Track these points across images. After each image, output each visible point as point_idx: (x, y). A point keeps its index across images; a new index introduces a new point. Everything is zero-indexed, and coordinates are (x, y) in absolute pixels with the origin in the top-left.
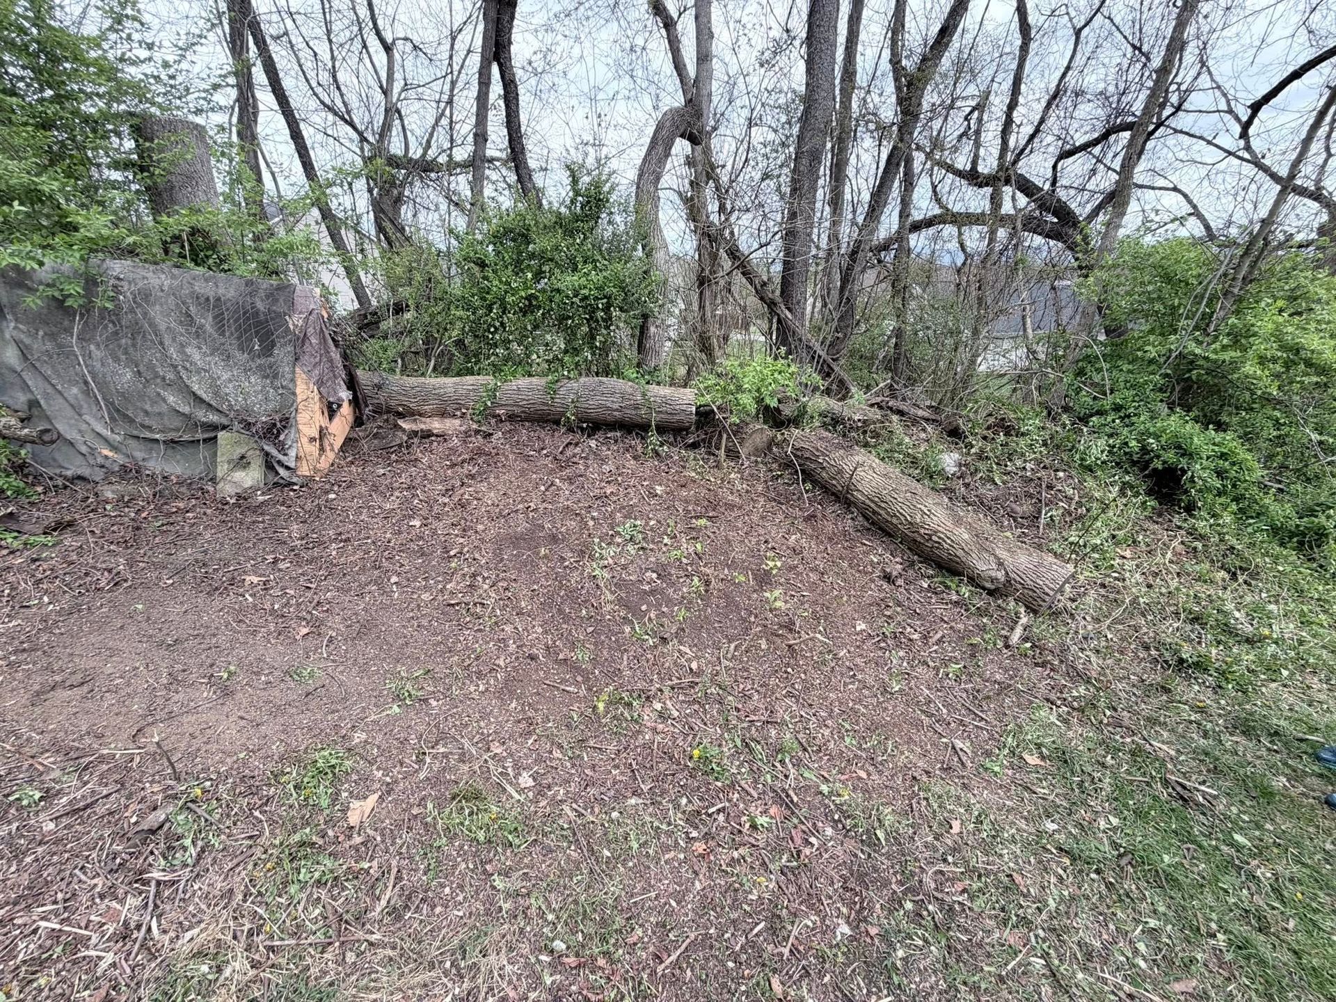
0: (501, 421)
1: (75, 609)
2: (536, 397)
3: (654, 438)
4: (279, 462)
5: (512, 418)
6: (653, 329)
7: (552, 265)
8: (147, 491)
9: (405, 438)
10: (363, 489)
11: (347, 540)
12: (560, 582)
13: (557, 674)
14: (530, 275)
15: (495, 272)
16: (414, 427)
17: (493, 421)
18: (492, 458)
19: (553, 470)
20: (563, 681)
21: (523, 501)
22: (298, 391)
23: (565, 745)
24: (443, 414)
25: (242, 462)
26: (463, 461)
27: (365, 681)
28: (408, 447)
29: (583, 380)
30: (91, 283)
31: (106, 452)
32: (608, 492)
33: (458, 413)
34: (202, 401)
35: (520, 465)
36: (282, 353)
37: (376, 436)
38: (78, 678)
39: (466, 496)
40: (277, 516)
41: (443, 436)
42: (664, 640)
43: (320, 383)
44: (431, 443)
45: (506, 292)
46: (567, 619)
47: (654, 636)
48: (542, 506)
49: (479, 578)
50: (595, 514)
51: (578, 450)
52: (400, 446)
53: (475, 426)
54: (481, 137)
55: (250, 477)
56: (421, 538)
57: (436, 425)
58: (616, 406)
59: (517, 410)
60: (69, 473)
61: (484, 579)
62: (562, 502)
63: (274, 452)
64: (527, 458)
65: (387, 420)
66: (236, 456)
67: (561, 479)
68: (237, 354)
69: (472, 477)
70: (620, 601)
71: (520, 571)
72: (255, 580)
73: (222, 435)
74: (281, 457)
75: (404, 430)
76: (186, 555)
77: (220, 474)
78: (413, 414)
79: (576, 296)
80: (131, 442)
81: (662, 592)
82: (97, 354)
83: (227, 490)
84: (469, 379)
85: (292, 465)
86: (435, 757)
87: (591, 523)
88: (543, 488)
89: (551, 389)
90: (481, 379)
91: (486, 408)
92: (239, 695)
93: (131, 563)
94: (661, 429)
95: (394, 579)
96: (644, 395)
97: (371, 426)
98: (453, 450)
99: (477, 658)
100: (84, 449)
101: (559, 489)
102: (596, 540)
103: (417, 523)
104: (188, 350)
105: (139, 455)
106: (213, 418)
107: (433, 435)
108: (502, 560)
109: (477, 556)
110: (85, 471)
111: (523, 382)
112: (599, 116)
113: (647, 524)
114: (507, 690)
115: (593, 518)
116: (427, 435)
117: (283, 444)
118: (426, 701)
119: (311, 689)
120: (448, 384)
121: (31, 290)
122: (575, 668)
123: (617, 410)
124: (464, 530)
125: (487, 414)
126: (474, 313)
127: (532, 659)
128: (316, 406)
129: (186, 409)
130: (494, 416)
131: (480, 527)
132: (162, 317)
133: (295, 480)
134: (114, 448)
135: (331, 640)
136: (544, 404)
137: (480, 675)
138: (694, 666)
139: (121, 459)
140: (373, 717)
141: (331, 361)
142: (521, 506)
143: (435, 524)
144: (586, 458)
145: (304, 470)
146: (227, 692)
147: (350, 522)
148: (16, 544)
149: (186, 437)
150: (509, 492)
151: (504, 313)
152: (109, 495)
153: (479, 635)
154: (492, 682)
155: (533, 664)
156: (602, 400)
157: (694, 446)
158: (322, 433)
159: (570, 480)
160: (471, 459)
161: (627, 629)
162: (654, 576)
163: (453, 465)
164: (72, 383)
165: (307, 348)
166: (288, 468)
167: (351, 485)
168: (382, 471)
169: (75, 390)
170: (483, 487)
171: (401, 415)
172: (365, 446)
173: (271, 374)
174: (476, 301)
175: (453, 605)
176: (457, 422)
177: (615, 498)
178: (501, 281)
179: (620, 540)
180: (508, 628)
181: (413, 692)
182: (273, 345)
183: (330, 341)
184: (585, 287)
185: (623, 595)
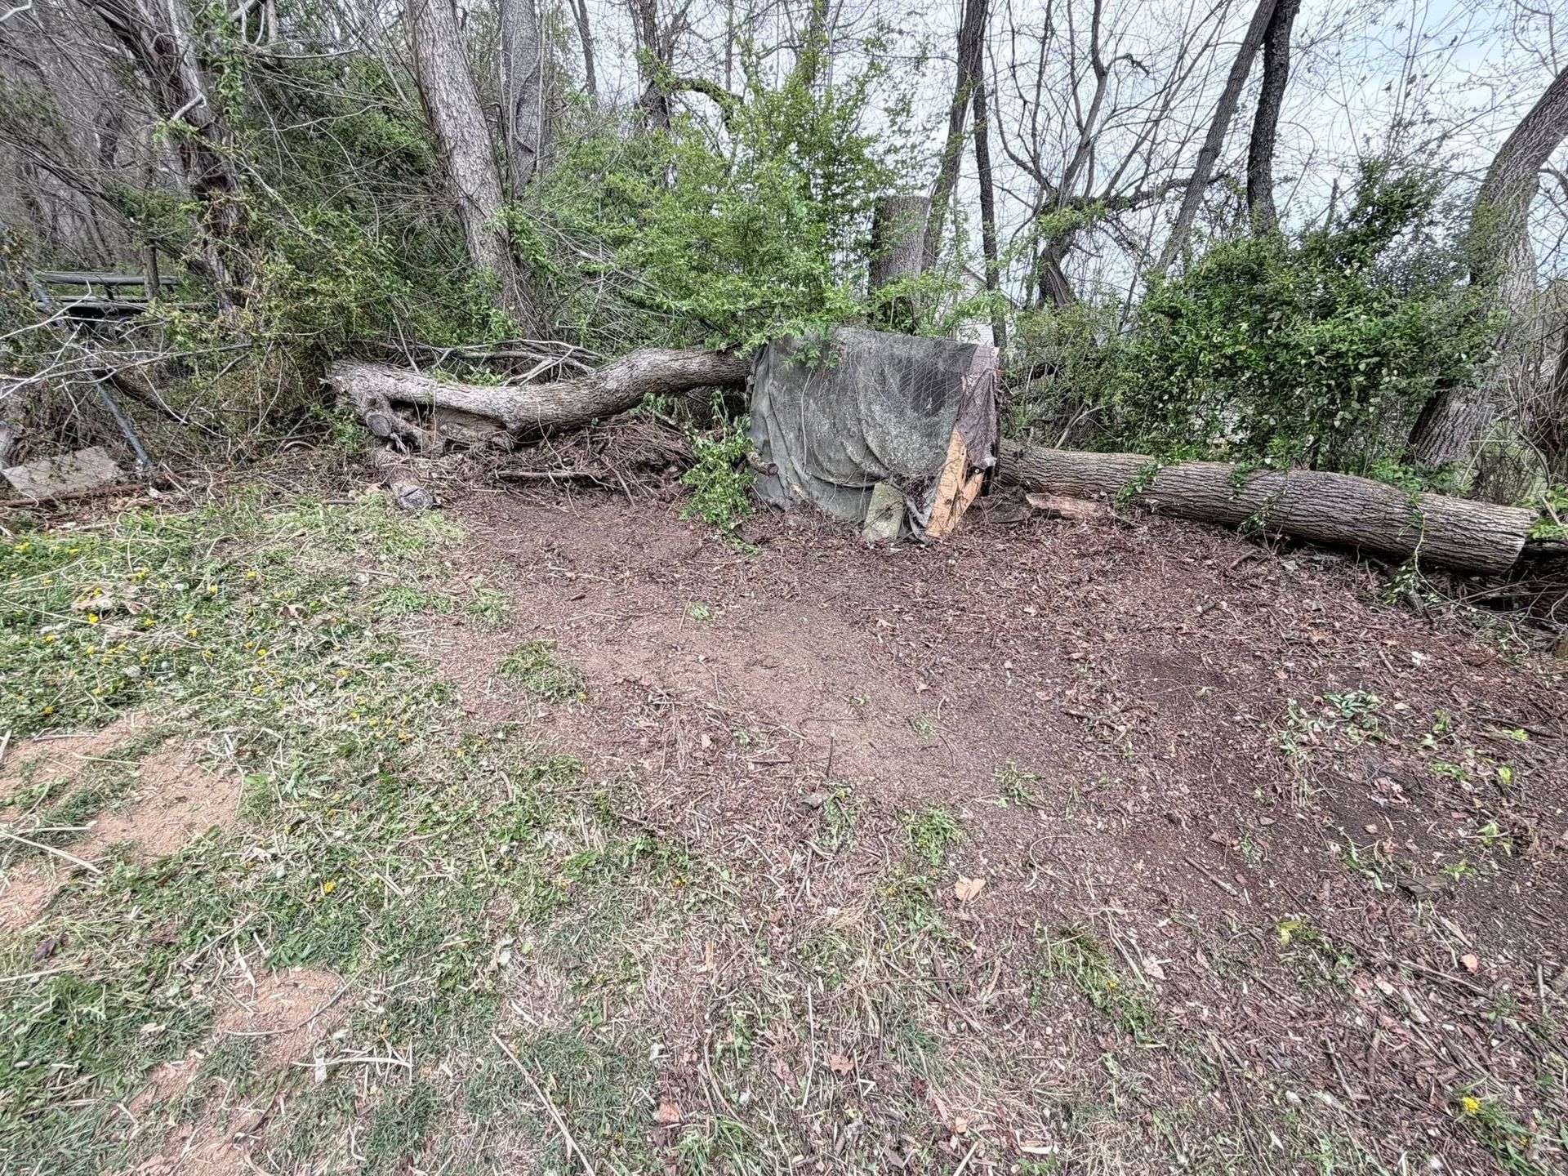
0: (1149, 513)
1: (767, 608)
2: (1208, 489)
3: (1410, 579)
4: (915, 519)
5: (1165, 511)
6: (1456, 405)
7: (1288, 310)
8: (815, 525)
9: (1029, 515)
10: (982, 562)
11: (963, 609)
12: (1224, 739)
13: (1203, 857)
14: (1244, 326)
15: (1193, 324)
16: (1042, 505)
17: (1138, 511)
18: (1134, 557)
19: (1218, 588)
20: (1213, 870)
21: (1169, 618)
22: (950, 452)
23: (1216, 955)
24: (1077, 495)
25: (886, 514)
26: (1096, 553)
27: (974, 758)
28: (1029, 525)
29: (1294, 473)
30: (826, 346)
31: (797, 488)
32: (1315, 639)
33: (1095, 496)
34: (871, 453)
35: (1168, 572)
36: (947, 413)
37: (999, 508)
38: (769, 662)
39: (1093, 595)
40: (903, 570)
41: (1071, 521)
42: (1408, 894)
43: (971, 446)
44: (1056, 525)
45: (1201, 349)
46: (1228, 791)
47: (1388, 877)
48: (1199, 633)
49: (1109, 697)
50: (1290, 665)
51: (1262, 569)
52: (1021, 523)
53: (1113, 514)
54: (1211, 151)
55: (888, 529)
56: (1037, 629)
57: (1066, 506)
58: (1348, 517)
59: (1176, 502)
60: (771, 501)
61: (1115, 699)
62: (1230, 634)
63: (914, 508)
64: (1182, 566)
65: (1015, 493)
66: (885, 506)
67: (1230, 602)
68: (908, 412)
69: (1104, 574)
70: (1325, 801)
71: (1162, 706)
72: (885, 624)
73: (878, 485)
74: (918, 514)
75: (1030, 506)
76: (836, 586)
77: (868, 521)
78: (1041, 491)
79: (1321, 352)
80: (814, 482)
81: (1411, 818)
82: (813, 406)
83: (870, 536)
84: (1118, 457)
85: (924, 523)
86: (1042, 875)
87: (1282, 676)
88: (1199, 609)
89: (1237, 482)
90: (1136, 458)
91: (1134, 493)
92: (870, 724)
93: (802, 582)
94: (1428, 565)
95: (1008, 664)
96: (1410, 507)
97: (997, 498)
98: (1081, 539)
99: (1099, 788)
100: (784, 483)
101: (1226, 615)
102: (1292, 702)
103: (1031, 610)
104: (873, 407)
105: (816, 494)
106: (875, 469)
107: (1059, 516)
108: (1137, 684)
109: (1106, 668)
110: (780, 501)
111: (1194, 467)
112: (1411, 80)
113: (1390, 705)
114: (1135, 841)
115: (1287, 670)
116: (1055, 515)
117: (922, 502)
118: (1035, 809)
119: (926, 744)
120: (1090, 460)
121: (788, 354)
122: (1237, 863)
123: (1346, 523)
124: (1088, 634)
125: (1135, 502)
126: (1145, 376)
127: (1171, 821)
128: (960, 469)
129: (857, 459)
130: (1141, 506)
131: (1108, 636)
132: (863, 376)
133: (923, 538)
134: (802, 486)
135: (944, 704)
136: (1219, 499)
137: (1099, 809)
138: (1471, 961)
139: (803, 494)
140: (980, 800)
141: (987, 424)
142: (1167, 624)
143: (1053, 617)
144: (1273, 583)
145: (933, 531)
146: (862, 717)
147: (966, 592)
148: (739, 548)
149: (851, 484)
150: (1150, 602)
151: (1189, 376)
152: (791, 523)
153: (1102, 762)
154: (1114, 825)
155: (1172, 828)
156: (1319, 504)
157: (1497, 605)
158: (958, 495)
159: (1246, 608)
160: (1108, 552)
161: (1335, 848)
162: (1397, 788)
163: (1082, 556)
164: (792, 429)
165: (971, 409)
166: (918, 524)
167: (970, 554)
168: (1001, 547)
169: (792, 435)
170: (1117, 588)
171: (1028, 490)
172: (987, 517)
173: (931, 433)
174: (1153, 362)
175: (1072, 716)
176: (1092, 506)
177: (1326, 651)
178: (1198, 336)
179: (1332, 714)
180: (1142, 770)
181: (1023, 794)
182: (942, 404)
183: (993, 404)
184: (1342, 340)
185: (1335, 797)
